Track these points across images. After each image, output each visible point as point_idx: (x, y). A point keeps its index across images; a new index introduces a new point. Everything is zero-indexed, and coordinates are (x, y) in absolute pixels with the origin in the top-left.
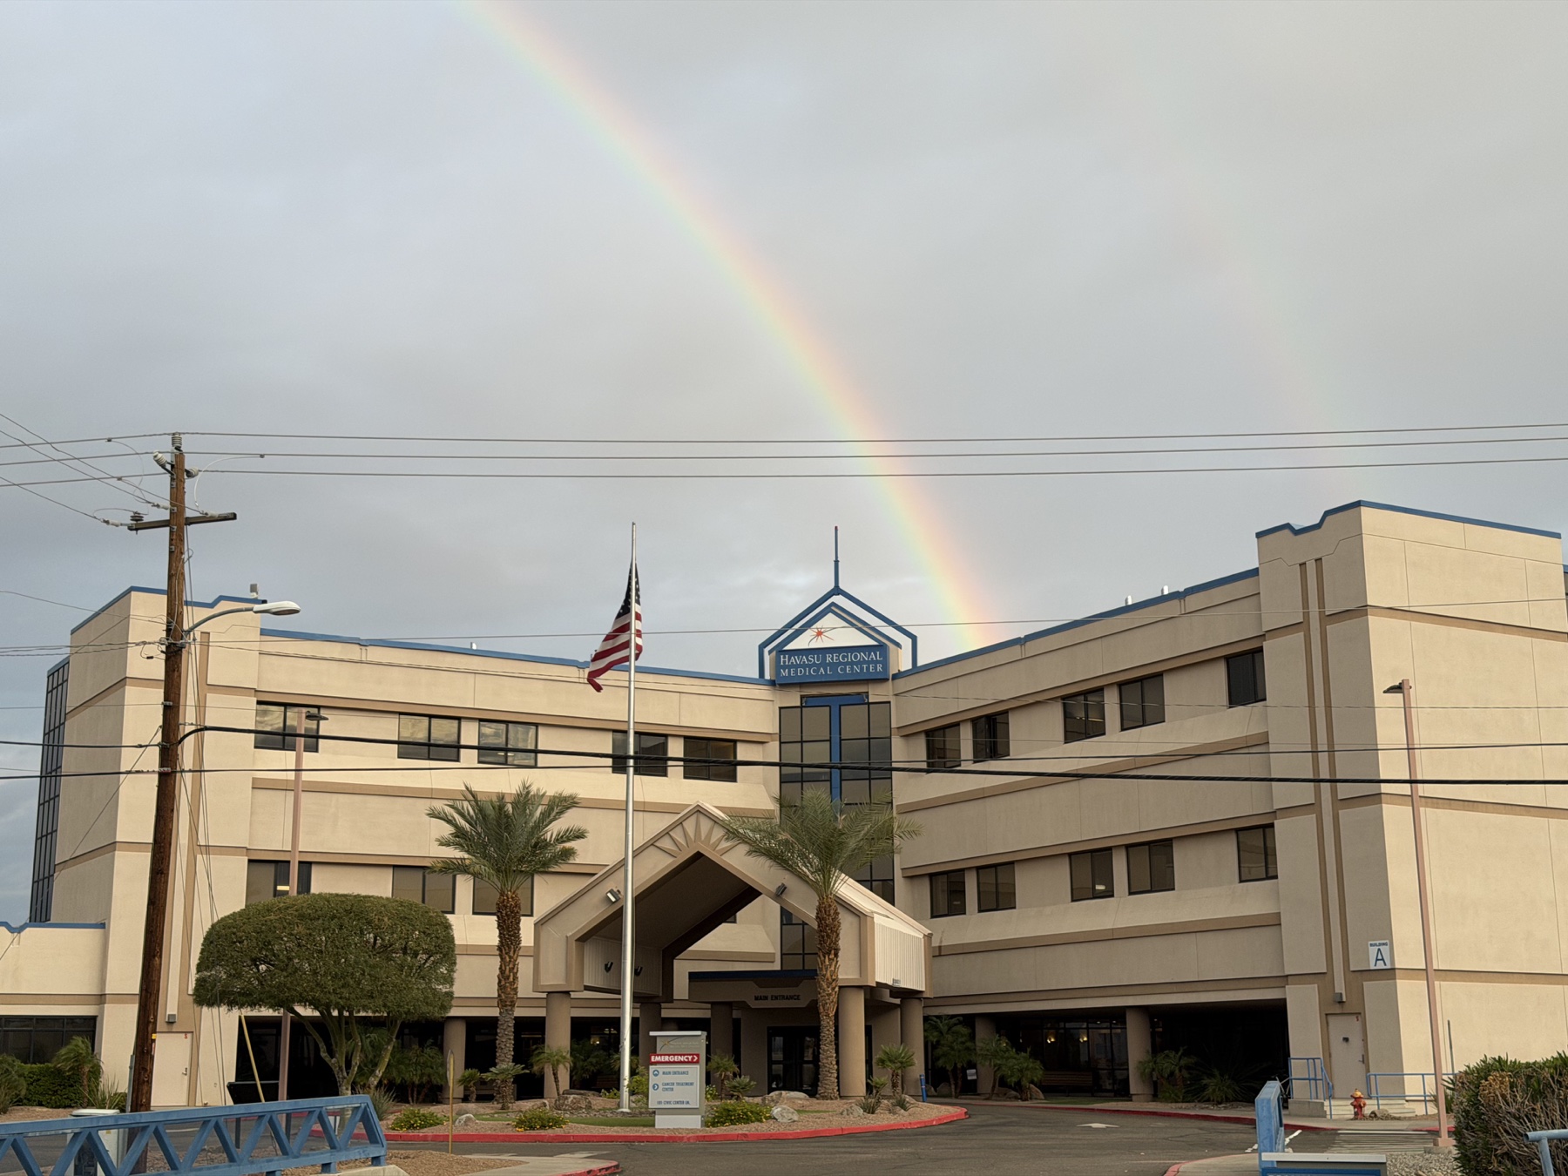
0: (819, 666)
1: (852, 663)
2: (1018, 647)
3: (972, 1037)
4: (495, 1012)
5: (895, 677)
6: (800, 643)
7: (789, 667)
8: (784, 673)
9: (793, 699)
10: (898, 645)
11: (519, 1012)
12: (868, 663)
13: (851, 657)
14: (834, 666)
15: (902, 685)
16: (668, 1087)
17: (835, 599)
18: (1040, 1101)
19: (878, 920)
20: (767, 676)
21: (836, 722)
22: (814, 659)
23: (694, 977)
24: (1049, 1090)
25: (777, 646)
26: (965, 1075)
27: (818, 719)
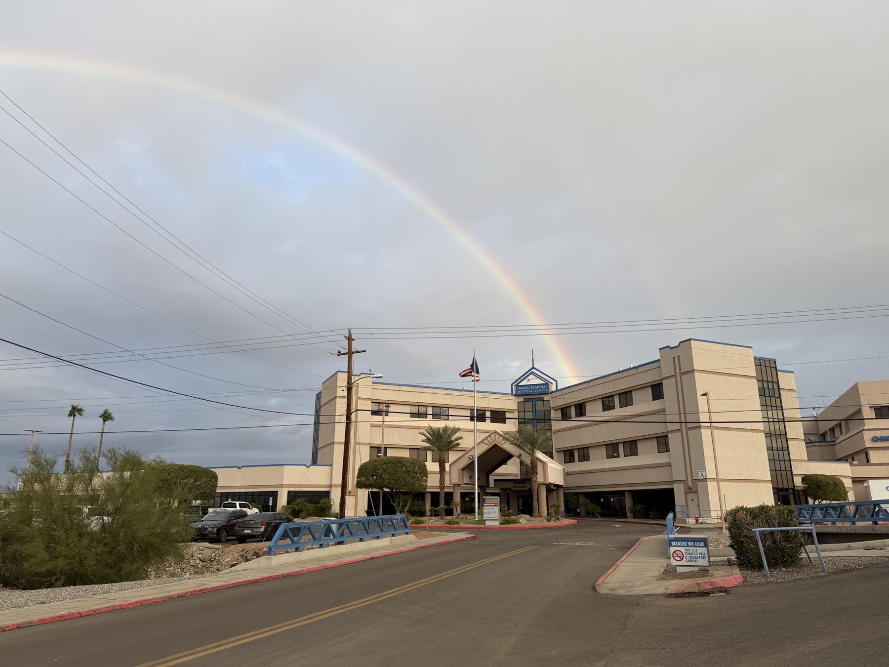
0: (529, 390)
1: (538, 389)
2: (587, 383)
3: (578, 499)
4: (439, 490)
5: (551, 393)
6: (523, 383)
7: (520, 390)
8: (519, 392)
9: (522, 399)
10: (552, 383)
11: (446, 490)
12: (543, 389)
13: (538, 387)
14: (533, 390)
15: (553, 395)
16: (489, 513)
17: (533, 370)
18: (599, 520)
19: (549, 464)
20: (514, 393)
21: (534, 406)
22: (528, 388)
23: (495, 480)
24: (603, 515)
25: (516, 384)
26: (577, 510)
27: (529, 405)
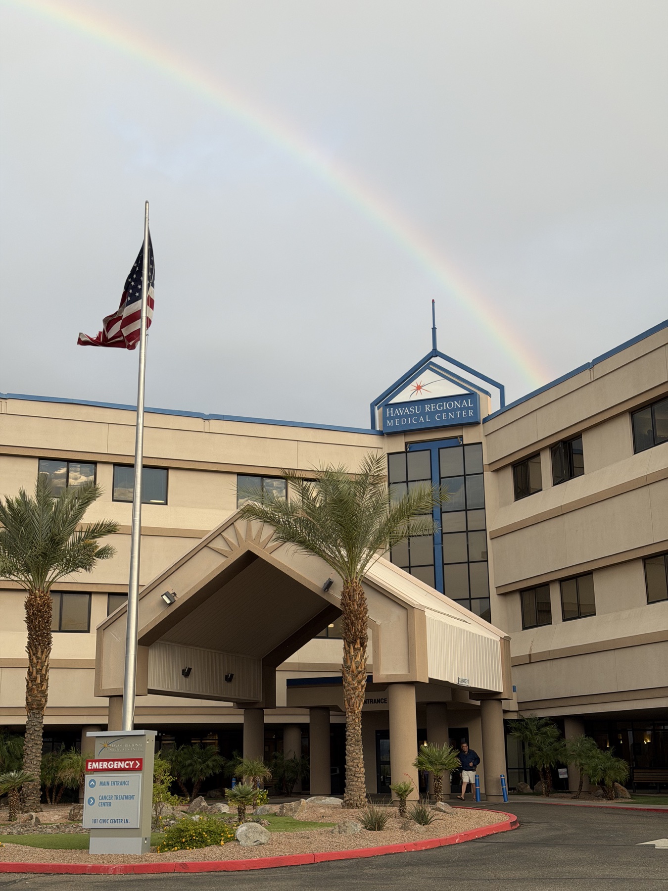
0: (419, 415)
1: (447, 411)
2: (588, 371)
5: (485, 420)
6: (403, 396)
7: (394, 418)
8: (390, 423)
9: (398, 445)
10: (487, 393)
12: (461, 409)
13: (446, 406)
14: (431, 414)
15: (491, 426)
16: (106, 802)
17: (433, 360)
19: (428, 613)
20: (378, 429)
21: (435, 464)
22: (415, 410)
23: (291, 683)
25: (383, 401)
27: (420, 463)
